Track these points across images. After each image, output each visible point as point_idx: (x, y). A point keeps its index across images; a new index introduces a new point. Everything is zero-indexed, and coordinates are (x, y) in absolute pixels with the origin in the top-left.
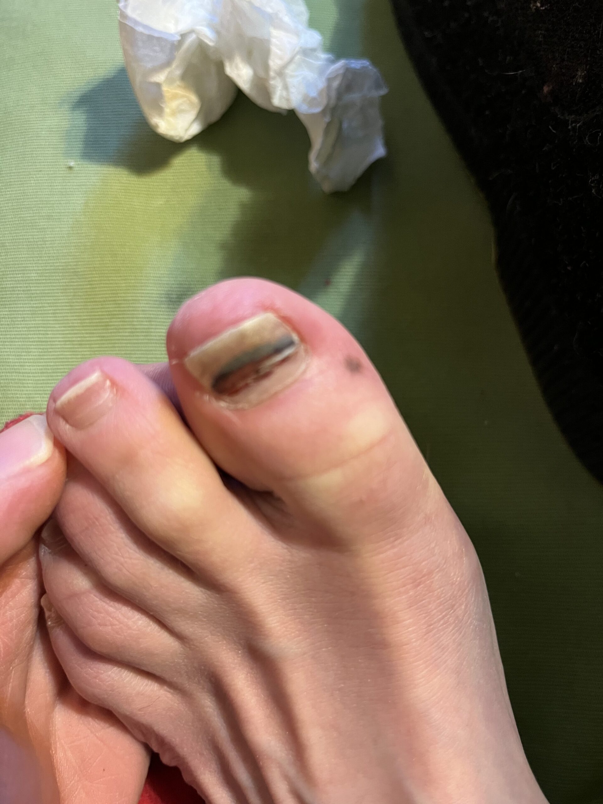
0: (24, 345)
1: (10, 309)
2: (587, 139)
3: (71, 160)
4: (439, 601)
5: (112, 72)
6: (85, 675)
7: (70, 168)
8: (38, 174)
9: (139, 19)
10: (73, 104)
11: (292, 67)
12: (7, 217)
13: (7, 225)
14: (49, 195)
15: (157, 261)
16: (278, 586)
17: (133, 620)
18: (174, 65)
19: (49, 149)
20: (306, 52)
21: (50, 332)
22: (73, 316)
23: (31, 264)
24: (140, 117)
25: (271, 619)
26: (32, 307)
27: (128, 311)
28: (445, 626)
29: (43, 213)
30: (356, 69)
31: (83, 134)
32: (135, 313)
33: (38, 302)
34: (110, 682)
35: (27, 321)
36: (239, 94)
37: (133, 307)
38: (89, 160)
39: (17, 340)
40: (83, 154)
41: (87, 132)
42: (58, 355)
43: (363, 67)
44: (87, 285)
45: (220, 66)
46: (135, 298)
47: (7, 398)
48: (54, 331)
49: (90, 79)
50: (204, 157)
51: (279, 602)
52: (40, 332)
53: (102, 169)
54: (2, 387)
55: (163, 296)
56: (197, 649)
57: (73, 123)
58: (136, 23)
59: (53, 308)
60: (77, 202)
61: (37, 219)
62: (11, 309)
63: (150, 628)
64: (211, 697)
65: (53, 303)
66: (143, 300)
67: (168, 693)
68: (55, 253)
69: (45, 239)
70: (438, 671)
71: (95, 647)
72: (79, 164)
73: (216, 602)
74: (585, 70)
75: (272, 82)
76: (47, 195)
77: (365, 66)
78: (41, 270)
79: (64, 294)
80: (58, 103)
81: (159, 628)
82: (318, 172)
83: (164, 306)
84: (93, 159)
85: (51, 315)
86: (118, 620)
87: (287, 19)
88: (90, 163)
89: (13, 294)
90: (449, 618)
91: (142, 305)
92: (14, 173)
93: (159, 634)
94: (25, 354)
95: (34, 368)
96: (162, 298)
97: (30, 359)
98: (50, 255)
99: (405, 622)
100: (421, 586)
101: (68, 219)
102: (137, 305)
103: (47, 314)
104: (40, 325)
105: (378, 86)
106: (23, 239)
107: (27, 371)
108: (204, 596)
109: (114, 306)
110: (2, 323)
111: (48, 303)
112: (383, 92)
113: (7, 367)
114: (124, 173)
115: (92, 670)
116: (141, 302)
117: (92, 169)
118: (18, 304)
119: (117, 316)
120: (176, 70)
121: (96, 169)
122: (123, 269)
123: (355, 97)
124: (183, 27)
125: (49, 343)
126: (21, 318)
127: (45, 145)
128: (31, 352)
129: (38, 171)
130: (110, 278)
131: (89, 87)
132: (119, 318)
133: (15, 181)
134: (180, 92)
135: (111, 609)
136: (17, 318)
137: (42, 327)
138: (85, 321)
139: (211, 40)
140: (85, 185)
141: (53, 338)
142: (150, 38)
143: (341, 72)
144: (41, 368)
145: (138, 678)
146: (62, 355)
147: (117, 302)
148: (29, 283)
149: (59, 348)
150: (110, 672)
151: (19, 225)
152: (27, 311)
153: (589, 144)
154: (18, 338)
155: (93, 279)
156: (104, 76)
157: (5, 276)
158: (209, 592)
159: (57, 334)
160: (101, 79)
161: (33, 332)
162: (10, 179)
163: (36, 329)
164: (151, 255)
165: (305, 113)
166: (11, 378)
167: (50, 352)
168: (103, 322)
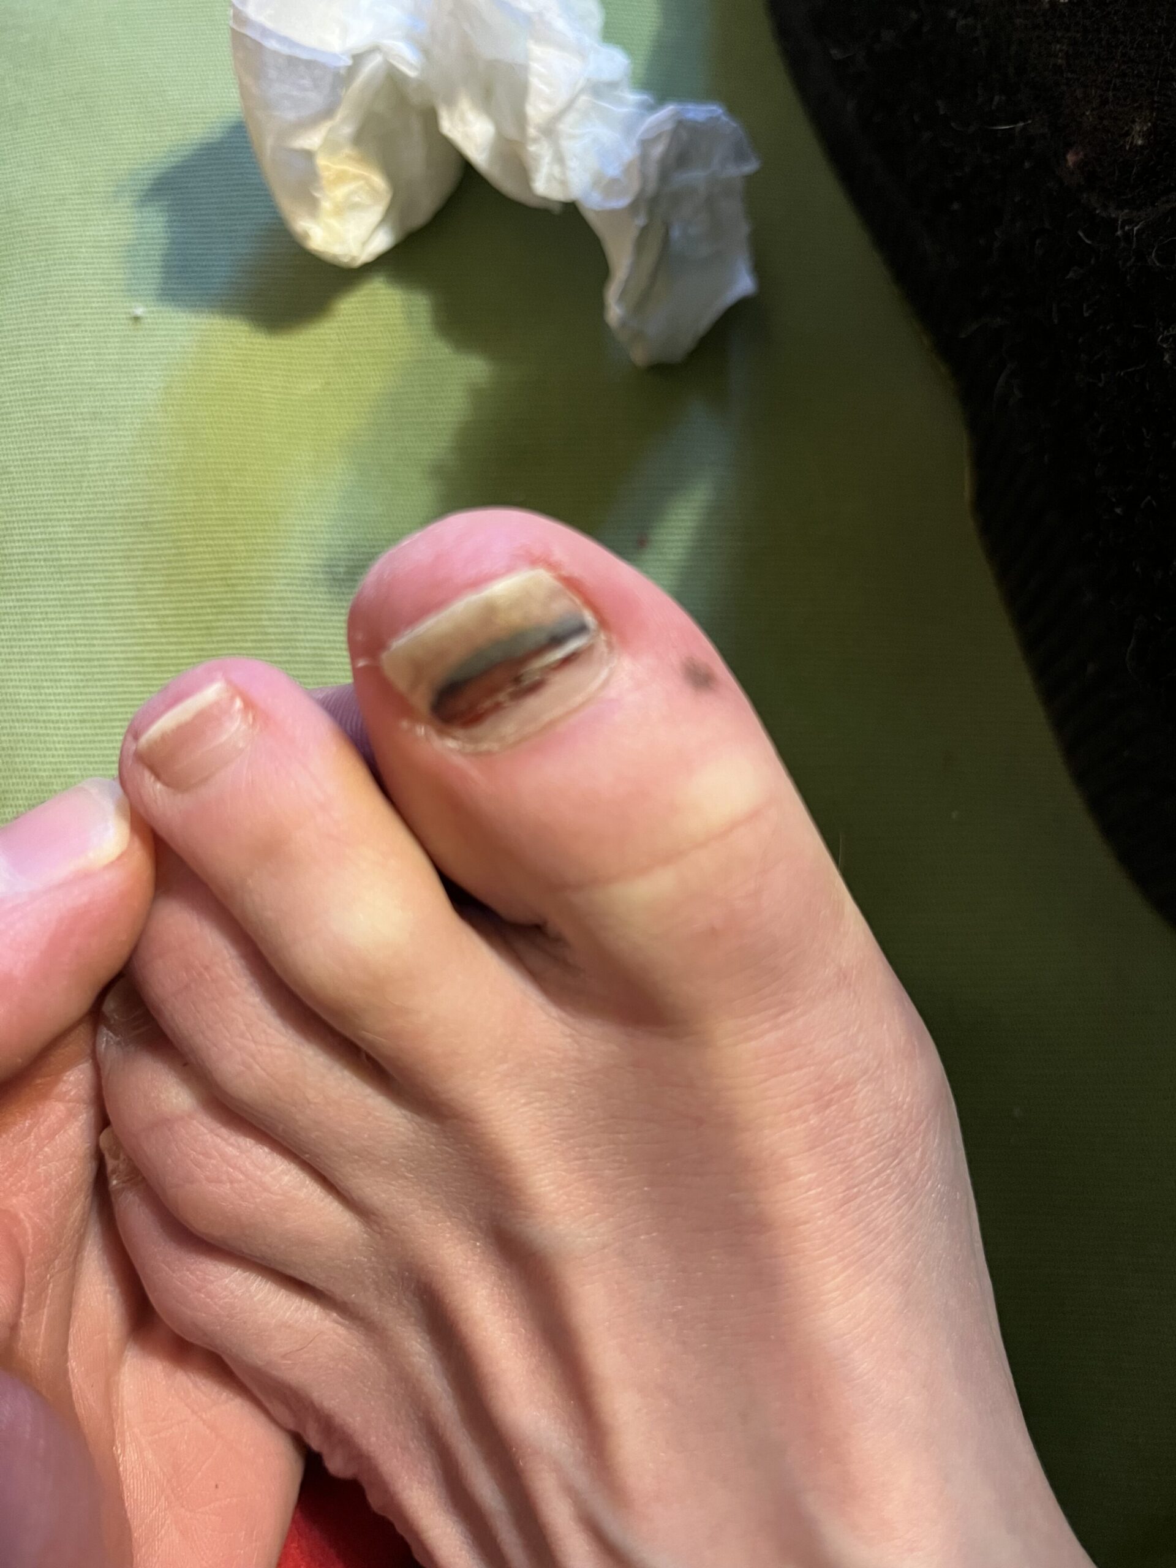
0: (47, 667)
1: (18, 597)
2: (1153, 255)
3: (138, 304)
4: (869, 1140)
5: (217, 130)
6: (179, 1283)
7: (136, 319)
8: (74, 332)
9: (269, 25)
10: (142, 193)
11: (571, 118)
12: (12, 416)
13: (13, 431)
14: (94, 371)
15: (307, 502)
16: (554, 1111)
17: (272, 1173)
18: (340, 114)
19: (95, 283)
20: (599, 90)
21: (98, 642)
22: (144, 610)
23: (59, 507)
24: (273, 218)
25: (540, 1176)
26: (62, 593)
27: (250, 598)
28: (881, 1189)
29: (84, 407)
30: (696, 122)
31: (160, 252)
32: (265, 602)
33: (74, 582)
34: (227, 1300)
35: (52, 619)
36: (467, 169)
37: (260, 591)
38: (173, 304)
39: (33, 657)
40: (160, 292)
41: (168, 249)
42: (114, 686)
43: (711, 118)
44: (170, 548)
45: (430, 118)
46: (264, 574)
47: (14, 770)
48: (105, 639)
49: (174, 146)
50: (397, 297)
51: (555, 1144)
52: (78, 642)
53: (199, 321)
54: (3, 749)
55: (319, 569)
56: (395, 1236)
57: (141, 230)
58: (265, 32)
59: (103, 594)
60: (149, 385)
61: (70, 420)
62: (22, 597)
63: (305, 1190)
64: (422, 1334)
65: (103, 584)
66: (282, 578)
67: (340, 1327)
68: (106, 486)
69: (88, 459)
70: (867, 1278)
71: (200, 1225)
72: (153, 312)
73: (433, 1140)
74: (1150, 121)
75: (532, 148)
76: (90, 371)
77: (714, 115)
78: (79, 519)
79: (125, 567)
80: (112, 192)
81: (323, 1191)
82: (623, 324)
83: (322, 589)
84: (182, 300)
85: (99, 608)
86: (242, 1172)
87: (560, 24)
88: (175, 309)
89: (25, 567)
90: (889, 1176)
91: (278, 588)
92: (26, 329)
93: (322, 1204)
94: (49, 684)
95: (66, 711)
96: (318, 572)
97: (59, 694)
98: (96, 490)
99: (801, 1178)
100: (833, 1108)
101: (132, 418)
102: (269, 588)
103: (92, 605)
104: (78, 628)
105: (740, 157)
106: (45, 459)
107: (53, 718)
108: (409, 1126)
109: (223, 589)
110: (3, 623)
111: (94, 585)
112: (751, 167)
113: (13, 711)
114: (241, 328)
115: (192, 1273)
116: (276, 581)
117: (178, 321)
118: (35, 586)
119: (230, 610)
120: (343, 125)
121: (185, 320)
122: (242, 516)
123: (696, 176)
124: (357, 41)
125: (96, 663)
126: (42, 613)
127: (85, 274)
128: (60, 680)
129: (73, 326)
130: (215, 535)
131: (172, 159)
132: (233, 613)
133: (27, 346)
134: (352, 169)
135: (230, 1151)
136: (33, 613)
137: (82, 632)
138: (166, 619)
139: (411, 66)
140: (165, 353)
141: (105, 652)
142: (292, 62)
143: (669, 127)
144: (79, 711)
145: (281, 1293)
146: (123, 686)
147: (229, 582)
148: (57, 546)
149: (115, 673)
150: (227, 1281)
151: (36, 431)
152: (52, 600)
153: (1158, 264)
154: (35, 653)
155: (181, 537)
156: (202, 138)
157: (9, 532)
158: (419, 1119)
159: (111, 645)
160: (196, 144)
161: (64, 642)
162: (18, 341)
163: (71, 635)
164: (295, 490)
165: (597, 208)
166: (22, 731)
167: (99, 680)
168: (202, 622)
